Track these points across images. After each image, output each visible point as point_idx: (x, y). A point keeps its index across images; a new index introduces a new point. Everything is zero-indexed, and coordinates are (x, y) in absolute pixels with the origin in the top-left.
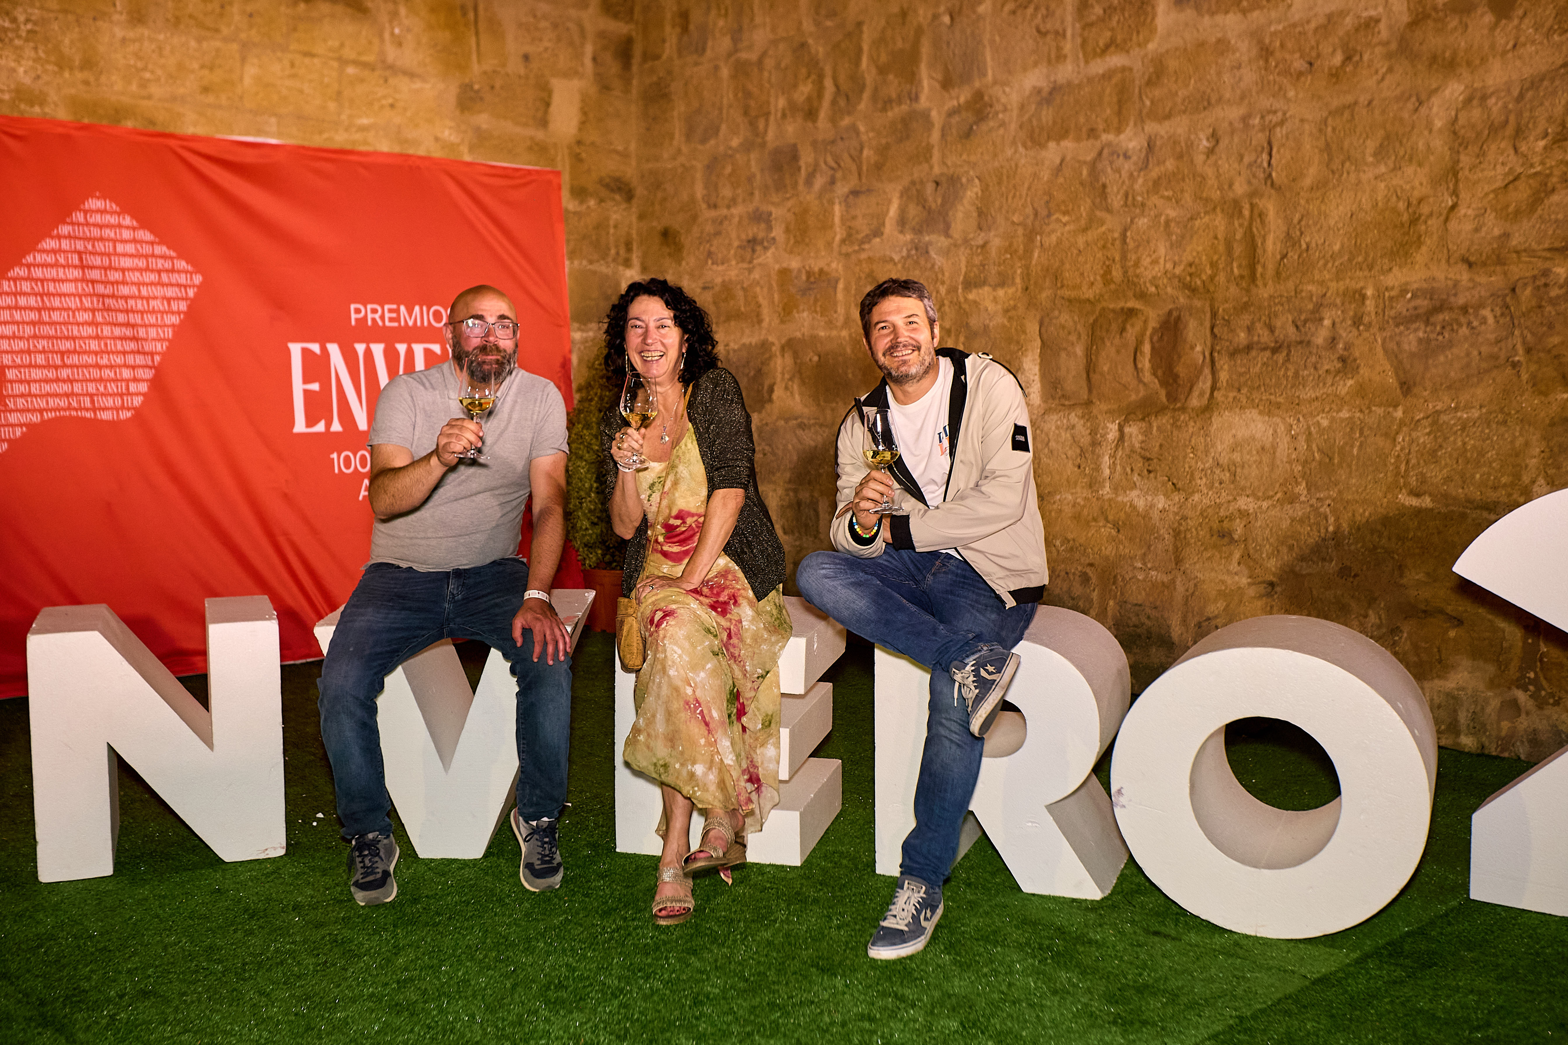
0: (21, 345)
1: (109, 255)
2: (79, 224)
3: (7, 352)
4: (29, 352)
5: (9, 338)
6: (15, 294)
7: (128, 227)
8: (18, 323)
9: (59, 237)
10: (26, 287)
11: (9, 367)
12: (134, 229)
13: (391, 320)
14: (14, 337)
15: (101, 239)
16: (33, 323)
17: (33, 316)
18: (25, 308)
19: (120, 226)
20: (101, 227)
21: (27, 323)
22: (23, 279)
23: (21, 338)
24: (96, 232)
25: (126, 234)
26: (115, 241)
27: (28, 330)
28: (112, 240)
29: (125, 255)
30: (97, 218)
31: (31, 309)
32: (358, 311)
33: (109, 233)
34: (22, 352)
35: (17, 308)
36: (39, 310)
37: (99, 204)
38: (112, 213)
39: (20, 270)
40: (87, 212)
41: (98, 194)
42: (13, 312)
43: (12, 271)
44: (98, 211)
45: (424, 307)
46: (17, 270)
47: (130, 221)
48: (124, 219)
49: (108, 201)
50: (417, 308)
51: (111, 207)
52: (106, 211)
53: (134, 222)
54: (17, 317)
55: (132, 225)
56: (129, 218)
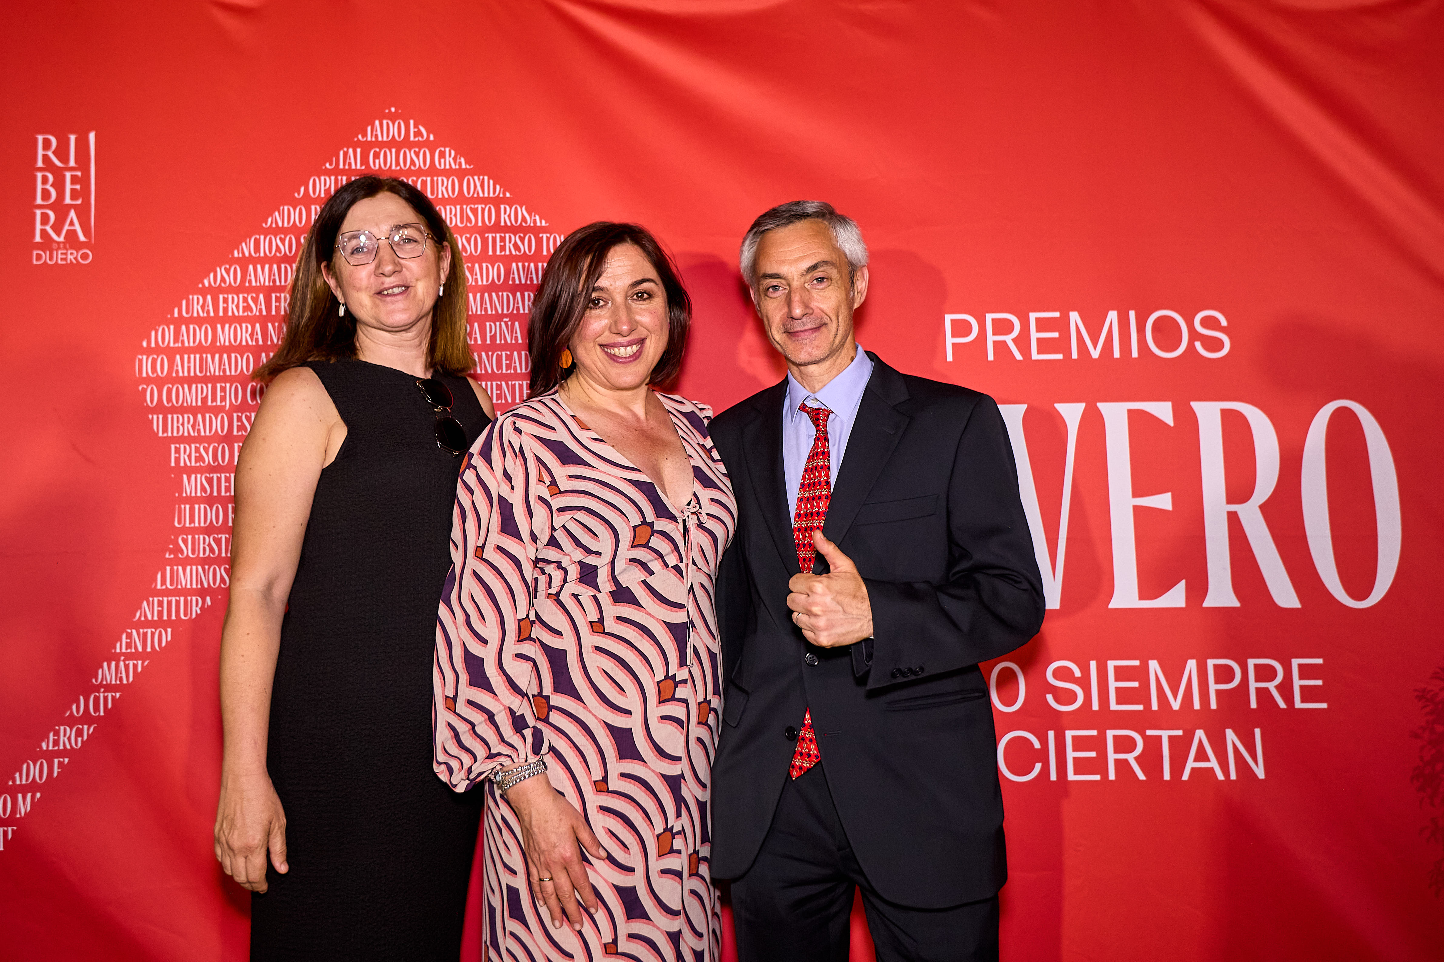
0: (217, 424)
2: (349, 173)
3: (188, 440)
4: (230, 440)
5: (193, 410)
6: (213, 321)
7: (447, 173)
8: (213, 380)
10: (235, 305)
11: (190, 471)
12: (461, 174)
13: (1044, 346)
14: (204, 409)
17: (243, 364)
18: (228, 350)
19: (433, 171)
21: (230, 379)
22: (231, 289)
23: (217, 411)
25: (445, 187)
27: (232, 394)
30: (389, 159)
31: (241, 350)
32: (961, 328)
34: (216, 438)
35: (215, 349)
37: (394, 130)
38: (420, 145)
39: (228, 271)
40: (366, 147)
41: (393, 110)
42: (207, 357)
43: (212, 275)
44: (392, 144)
45: (1132, 314)
46: (221, 271)
47: (455, 159)
48: (442, 155)
49: (412, 122)
50: (1113, 316)
51: (418, 133)
52: (406, 143)
53: (463, 160)
54: (213, 368)
55: (457, 167)
56: (453, 153)
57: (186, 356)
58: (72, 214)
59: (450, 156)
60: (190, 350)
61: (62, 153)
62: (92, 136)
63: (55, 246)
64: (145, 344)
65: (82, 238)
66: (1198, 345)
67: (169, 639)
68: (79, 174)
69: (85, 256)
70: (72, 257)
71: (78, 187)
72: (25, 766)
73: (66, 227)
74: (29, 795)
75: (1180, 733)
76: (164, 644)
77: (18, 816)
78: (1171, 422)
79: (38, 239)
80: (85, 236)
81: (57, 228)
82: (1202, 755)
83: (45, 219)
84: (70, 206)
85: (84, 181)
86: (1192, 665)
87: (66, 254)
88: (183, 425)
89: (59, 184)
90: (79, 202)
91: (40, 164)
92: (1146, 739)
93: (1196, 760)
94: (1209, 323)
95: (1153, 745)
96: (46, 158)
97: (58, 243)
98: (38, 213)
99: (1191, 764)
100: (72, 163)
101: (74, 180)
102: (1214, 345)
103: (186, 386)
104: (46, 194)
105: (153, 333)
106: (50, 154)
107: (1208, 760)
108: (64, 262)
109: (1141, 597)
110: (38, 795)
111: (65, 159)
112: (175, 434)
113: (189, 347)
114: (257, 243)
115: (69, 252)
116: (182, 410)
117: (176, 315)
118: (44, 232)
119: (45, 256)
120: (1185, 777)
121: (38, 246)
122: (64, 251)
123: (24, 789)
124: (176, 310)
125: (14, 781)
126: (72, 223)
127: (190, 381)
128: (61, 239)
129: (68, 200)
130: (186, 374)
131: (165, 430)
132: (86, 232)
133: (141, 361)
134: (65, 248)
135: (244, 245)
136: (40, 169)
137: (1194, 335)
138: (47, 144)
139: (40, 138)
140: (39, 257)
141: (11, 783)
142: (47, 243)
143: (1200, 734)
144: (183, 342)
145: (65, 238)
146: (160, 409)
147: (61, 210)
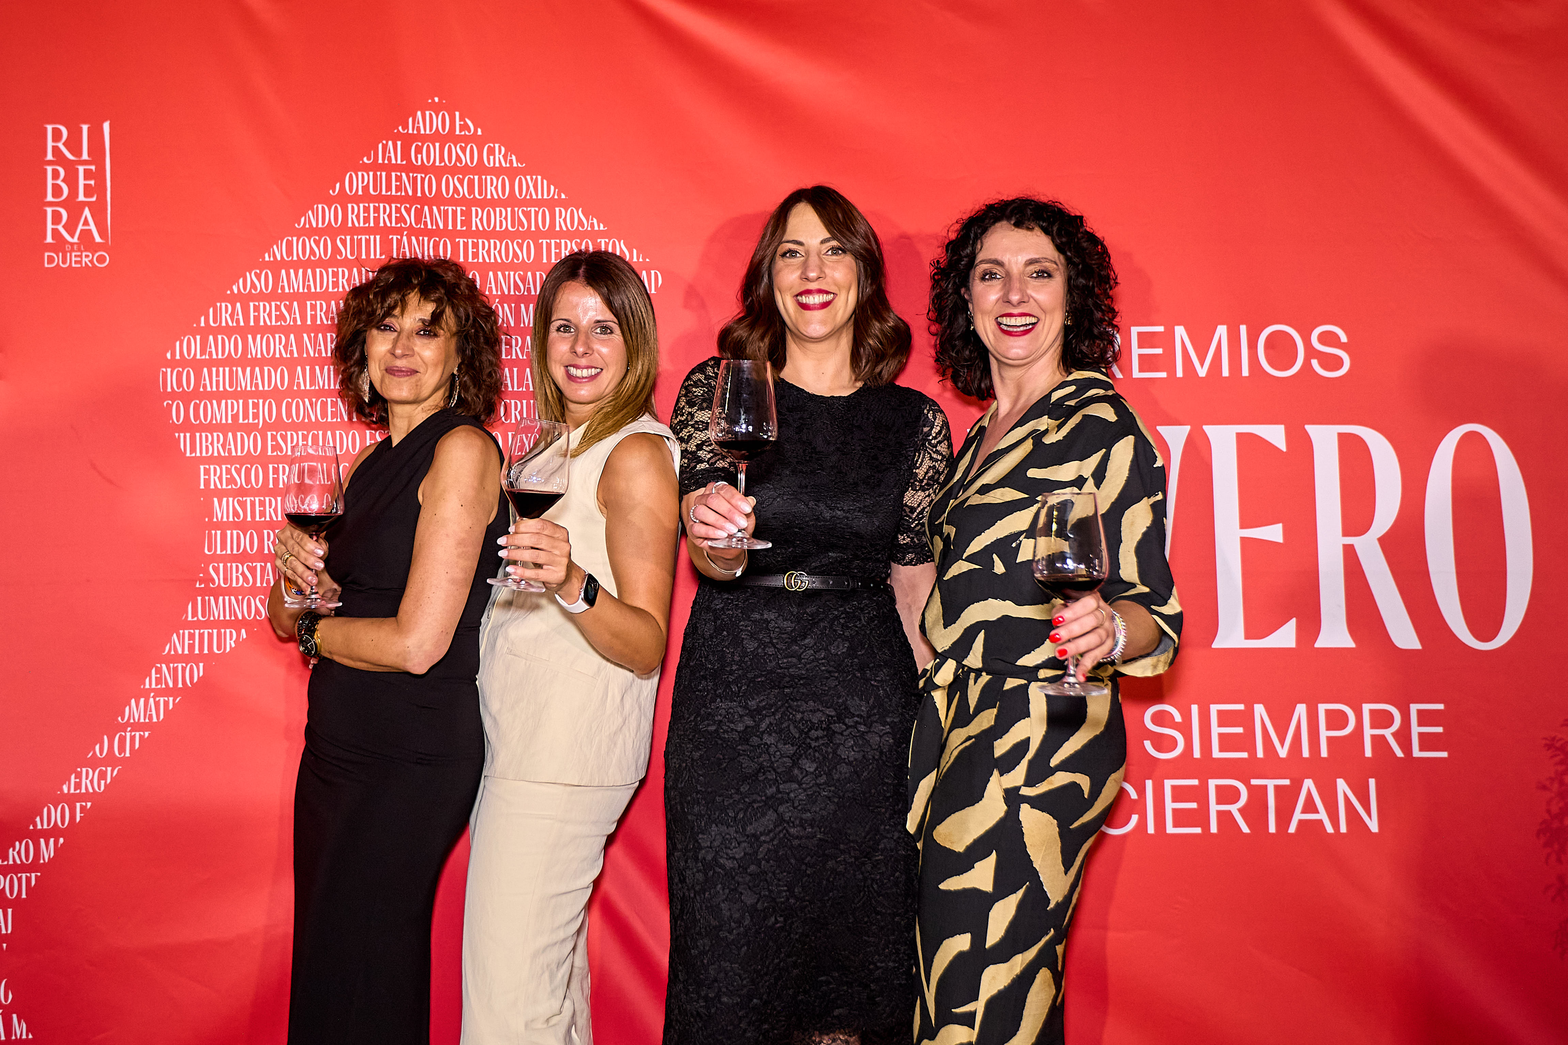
0: (249, 444)
1: (453, 235)
2: (389, 168)
3: (218, 460)
4: (263, 460)
5: (223, 428)
6: (243, 331)
7: (497, 172)
8: (245, 395)
9: (344, 199)
10: (267, 313)
11: (221, 494)
12: (512, 173)
13: (1146, 363)
14: (235, 427)
15: (438, 200)
16: (276, 395)
17: (277, 378)
18: (261, 362)
19: (481, 169)
20: (439, 172)
21: (264, 395)
22: (261, 297)
23: (249, 429)
24: (427, 185)
25: (494, 187)
26: (468, 203)
27: (265, 411)
28: (463, 201)
29: (488, 235)
30: (432, 154)
31: (275, 363)
33: (454, 185)
34: (248, 459)
35: (245, 361)
36: (291, 364)
37: (437, 122)
38: (466, 140)
39: (258, 277)
40: (408, 140)
41: (436, 99)
42: (237, 371)
43: (241, 281)
44: (436, 137)
45: (1243, 329)
46: (251, 277)
47: (505, 157)
48: (491, 152)
49: (457, 114)
50: (1222, 331)
51: (464, 127)
52: (451, 137)
53: (514, 158)
54: (244, 382)
55: (508, 165)
56: (503, 149)
57: (214, 369)
58: (87, 212)
59: (500, 153)
60: (219, 363)
61: (74, 144)
62: (106, 126)
63: (68, 247)
64: (169, 356)
65: (98, 239)
66: (1315, 363)
67: (201, 674)
68: (93, 168)
69: (101, 259)
70: (87, 260)
71: (92, 182)
72: (45, 810)
73: (80, 227)
74: (52, 840)
75: (1287, 782)
76: (196, 680)
77: (42, 861)
78: (1283, 447)
79: (49, 239)
80: (101, 237)
81: (71, 228)
82: (1310, 807)
83: (57, 218)
84: (84, 204)
85: (99, 176)
86: (1301, 710)
87: (81, 256)
88: (212, 444)
89: (71, 179)
90: (94, 199)
91: (50, 157)
92: (1250, 788)
93: (1304, 811)
94: (1328, 339)
95: (1258, 795)
96: (56, 149)
97: (72, 244)
98: (49, 210)
99: (1298, 815)
100: (85, 156)
101: (88, 175)
102: (1333, 363)
103: (214, 402)
104: (57, 191)
105: (178, 344)
106: (60, 145)
107: (1316, 811)
108: (79, 266)
109: (1248, 637)
110: (61, 840)
111: (77, 152)
112: (204, 454)
113: (217, 359)
114: (289, 245)
115: (84, 254)
116: (211, 428)
117: (203, 324)
118: (55, 232)
119: (58, 259)
120: (1292, 829)
121: (50, 248)
122: (79, 253)
123: (46, 834)
124: (203, 319)
125: (35, 825)
126: (86, 223)
127: (220, 396)
128: (75, 240)
129: (81, 198)
130: (214, 389)
131: (193, 450)
132: (102, 233)
133: (165, 374)
134: (79, 250)
135: (275, 247)
136: (50, 163)
137: (1311, 352)
138: (57, 135)
139: (50, 128)
140: (51, 260)
141: (31, 827)
142: (60, 244)
143: (1309, 784)
144: (210, 353)
145: (79, 239)
146: (187, 426)
147: (74, 208)
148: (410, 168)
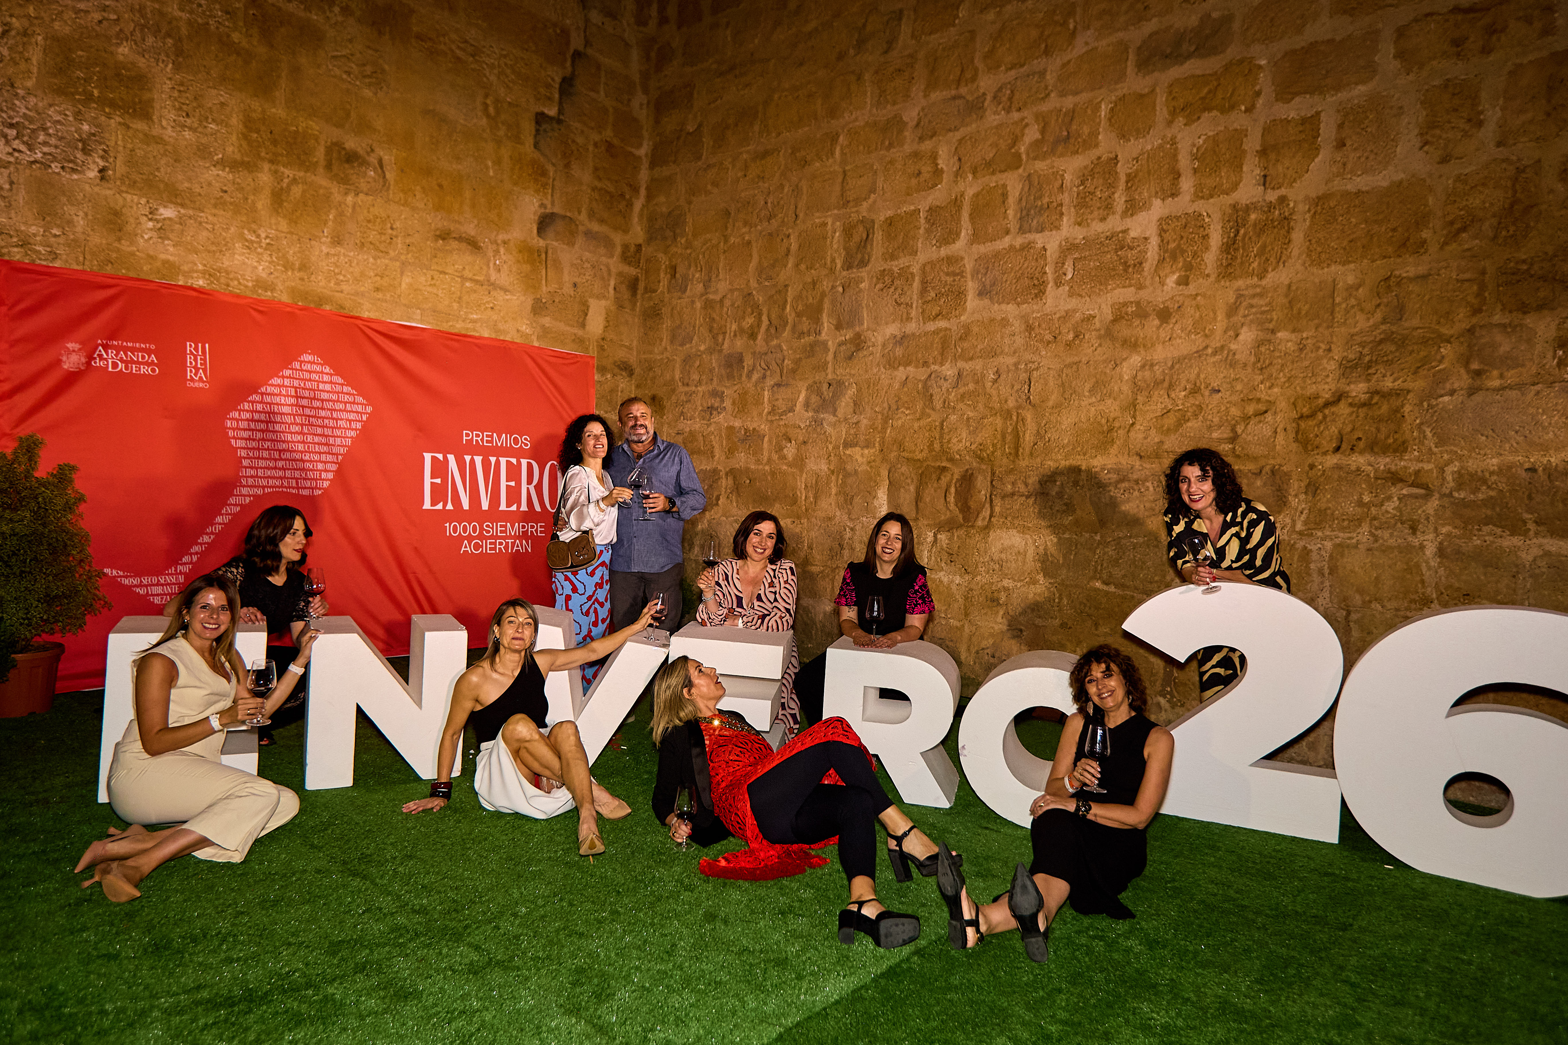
0: (254, 444)
1: (314, 390)
2: (296, 370)
3: (243, 448)
4: (258, 449)
5: (246, 439)
6: (251, 411)
7: (327, 374)
8: (253, 430)
9: (283, 377)
10: (259, 407)
11: (244, 458)
12: (331, 375)
14: (249, 439)
15: (310, 380)
16: (262, 431)
18: (258, 421)
19: (322, 372)
20: (310, 372)
21: (259, 431)
23: (254, 440)
24: (307, 375)
25: (326, 378)
26: (318, 382)
27: (259, 435)
29: (324, 391)
30: (308, 367)
31: (262, 421)
32: (468, 435)
33: (314, 376)
34: (254, 448)
35: (252, 420)
36: (267, 423)
37: (310, 358)
38: (318, 364)
39: (257, 396)
40: (301, 362)
41: (309, 352)
42: (250, 423)
43: (251, 396)
44: (309, 362)
45: (508, 435)
47: (329, 370)
48: (325, 368)
49: (315, 356)
50: (504, 435)
51: (317, 360)
52: (314, 363)
53: (332, 370)
54: (252, 426)
55: (330, 372)
56: (329, 368)
57: (243, 422)
58: (201, 370)
59: (327, 369)
61: (196, 349)
62: (207, 345)
63: (195, 380)
64: (228, 416)
67: (239, 510)
68: (203, 357)
69: (206, 385)
70: (201, 385)
71: (202, 362)
72: (194, 547)
73: (199, 375)
74: (196, 556)
75: (513, 541)
76: (237, 511)
77: (193, 562)
78: (515, 464)
79: (188, 377)
80: (206, 378)
81: (196, 375)
83: (191, 371)
84: (200, 368)
85: (205, 360)
86: (516, 524)
87: (199, 384)
88: (242, 443)
89: (196, 360)
90: (203, 367)
91: (188, 352)
92: (499, 542)
95: (507, 544)
96: (190, 350)
98: (188, 369)
99: (515, 548)
100: (200, 353)
101: (201, 359)
104: (191, 363)
105: (231, 413)
106: (192, 349)
107: (519, 547)
108: (198, 386)
109: (506, 508)
111: (197, 351)
112: (239, 446)
113: (244, 419)
114: (267, 388)
116: (242, 439)
117: (239, 408)
118: (191, 376)
119: (191, 384)
121: (189, 380)
123: (194, 554)
125: (190, 551)
126: (201, 374)
127: (244, 430)
128: (197, 378)
129: (199, 366)
130: (243, 427)
131: (236, 445)
133: (227, 422)
134: (198, 382)
135: (262, 388)
136: (188, 354)
137: (522, 442)
138: (191, 346)
139: (188, 343)
140: (189, 384)
142: (192, 380)
143: (517, 541)
144: (241, 417)
146: (234, 438)
147: (197, 369)
148: (302, 370)
